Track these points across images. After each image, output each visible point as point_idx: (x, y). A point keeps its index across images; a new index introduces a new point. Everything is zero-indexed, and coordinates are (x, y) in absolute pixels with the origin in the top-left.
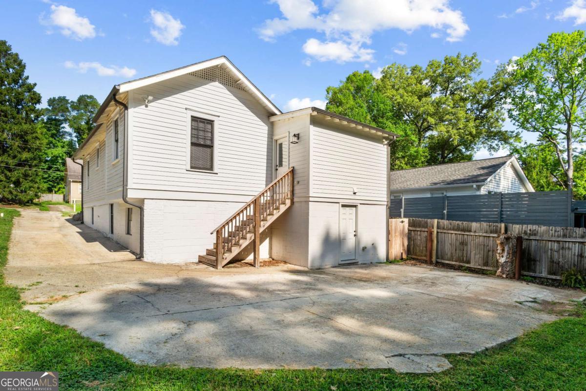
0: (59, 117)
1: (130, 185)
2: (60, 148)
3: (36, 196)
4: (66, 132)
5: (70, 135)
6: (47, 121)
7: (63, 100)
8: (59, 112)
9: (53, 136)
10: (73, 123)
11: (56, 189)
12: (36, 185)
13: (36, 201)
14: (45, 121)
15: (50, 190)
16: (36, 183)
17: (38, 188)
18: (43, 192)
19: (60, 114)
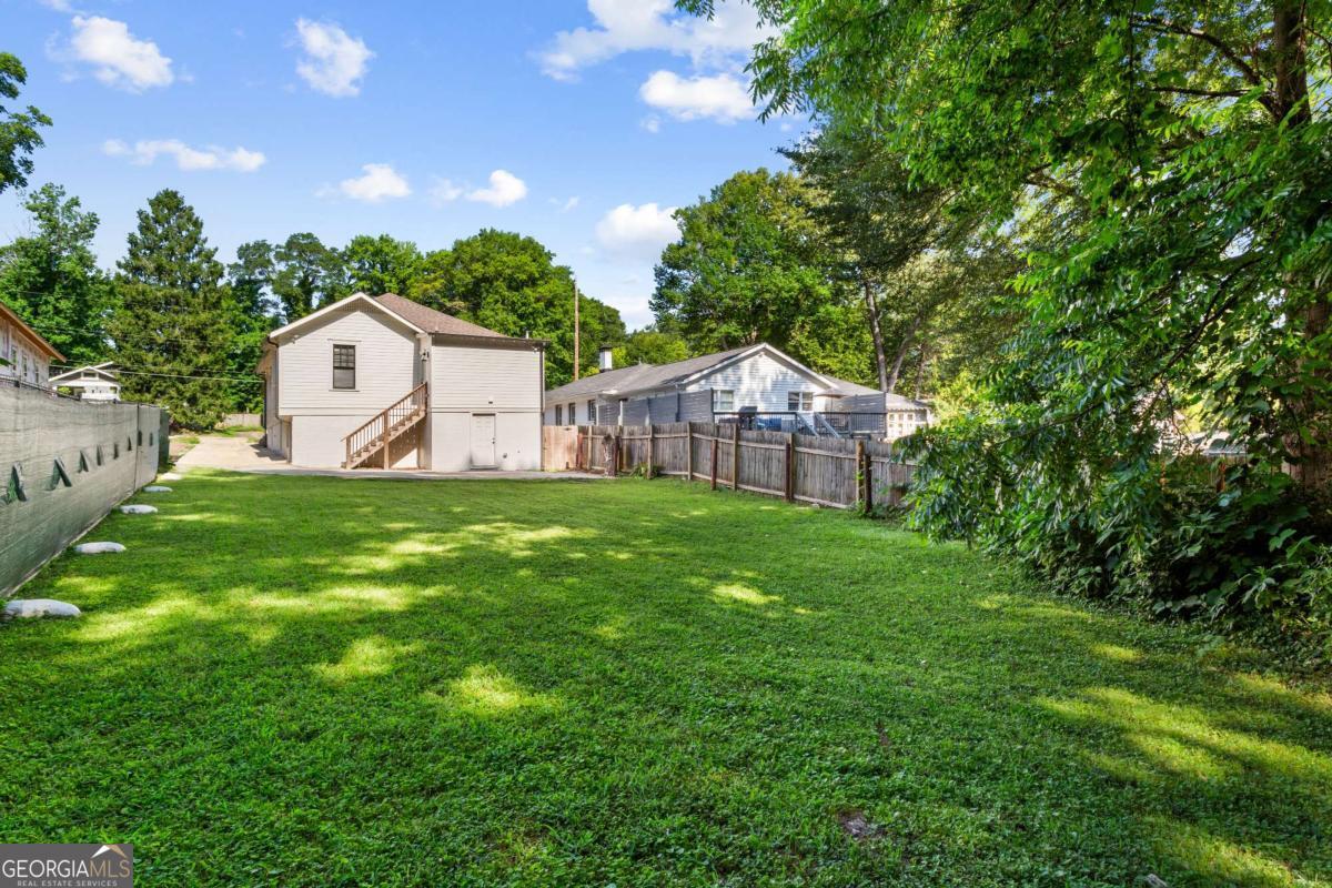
0: (257, 276)
1: (280, 405)
2: (258, 332)
3: (219, 418)
4: (268, 301)
5: (275, 305)
6: (237, 286)
7: (262, 247)
8: (256, 267)
9: (246, 310)
10: (280, 285)
11: (252, 406)
12: (218, 402)
13: (218, 425)
14: (234, 284)
15: (241, 408)
16: (218, 398)
17: (221, 406)
18: (229, 411)
19: (257, 271)
